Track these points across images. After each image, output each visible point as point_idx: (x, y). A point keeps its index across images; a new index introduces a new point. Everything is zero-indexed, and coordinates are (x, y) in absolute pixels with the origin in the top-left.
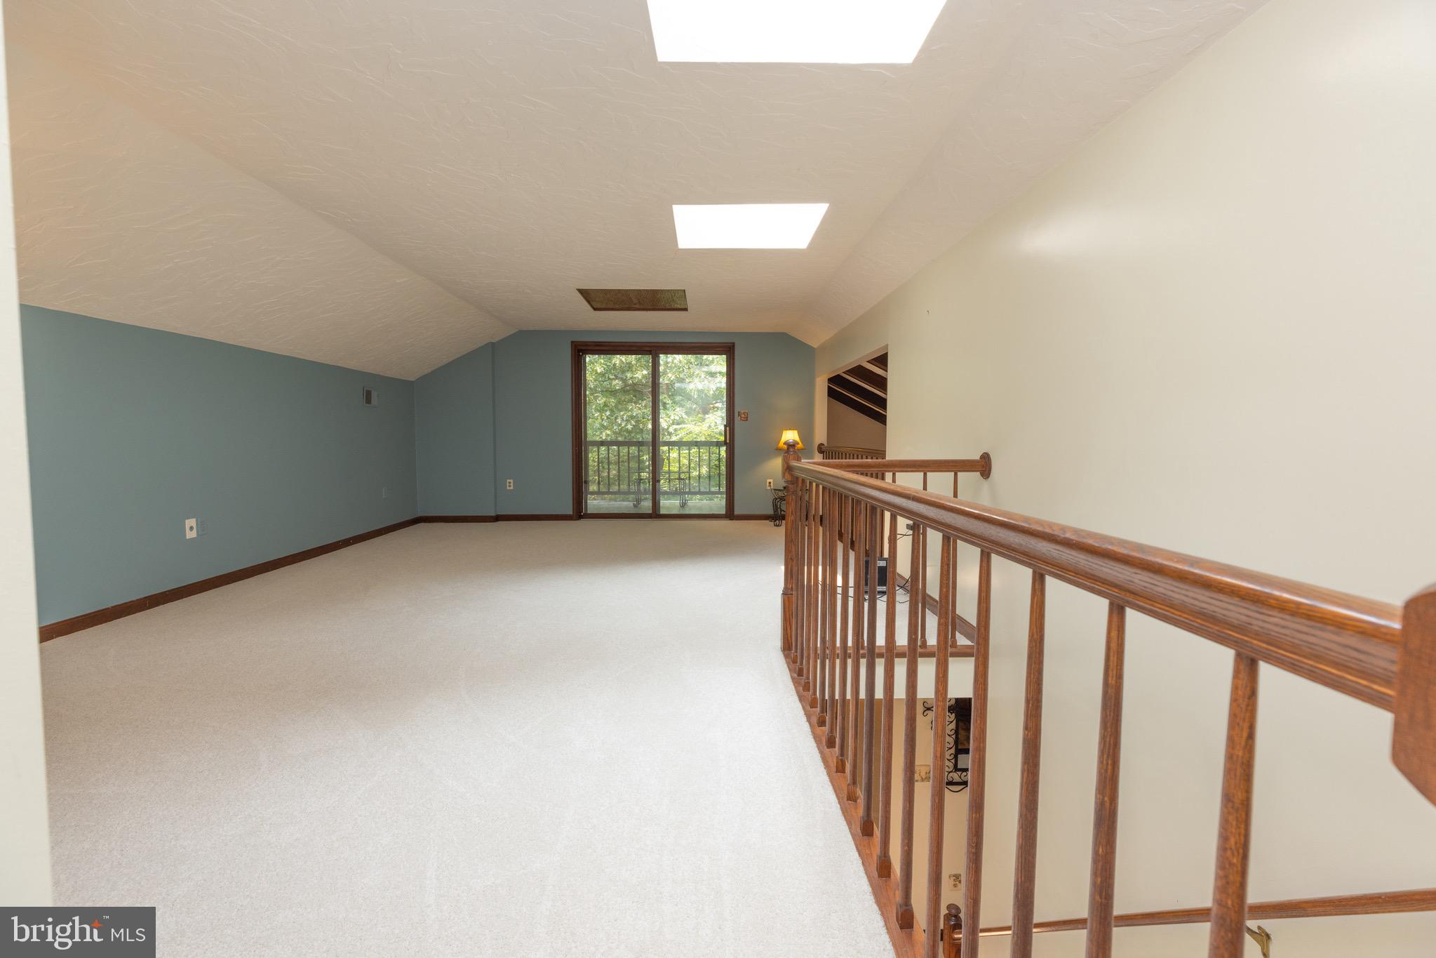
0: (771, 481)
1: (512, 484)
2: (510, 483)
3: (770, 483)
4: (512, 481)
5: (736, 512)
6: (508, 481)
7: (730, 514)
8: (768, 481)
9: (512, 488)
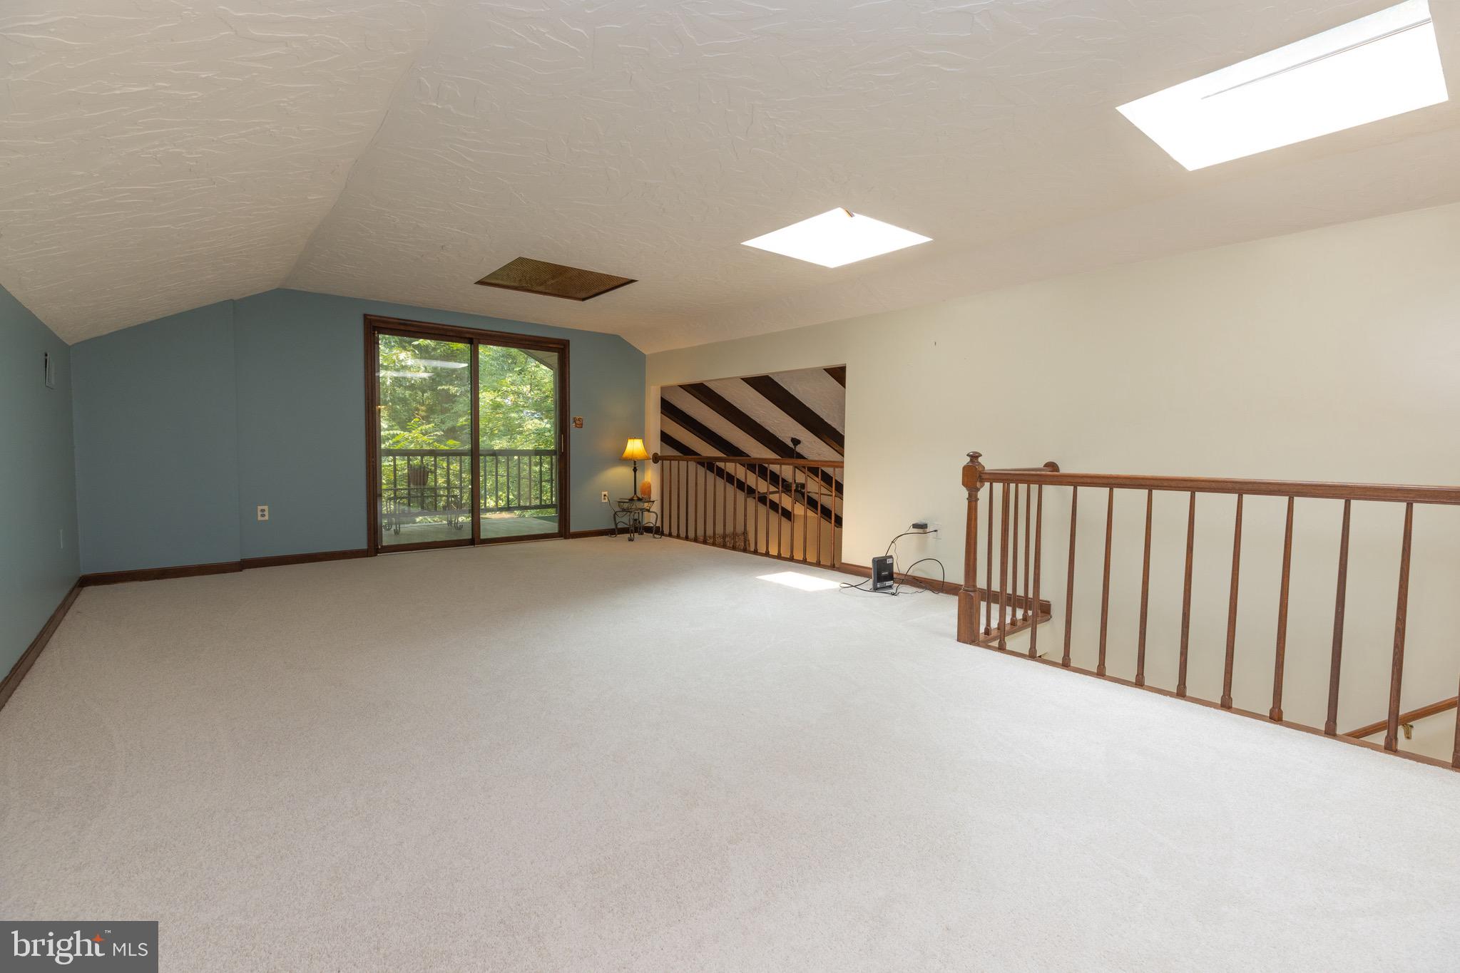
0: (606, 493)
1: (266, 513)
2: (263, 511)
3: (605, 495)
4: (266, 508)
5: (573, 529)
6: (260, 508)
7: (564, 532)
8: (603, 493)
9: (266, 518)
